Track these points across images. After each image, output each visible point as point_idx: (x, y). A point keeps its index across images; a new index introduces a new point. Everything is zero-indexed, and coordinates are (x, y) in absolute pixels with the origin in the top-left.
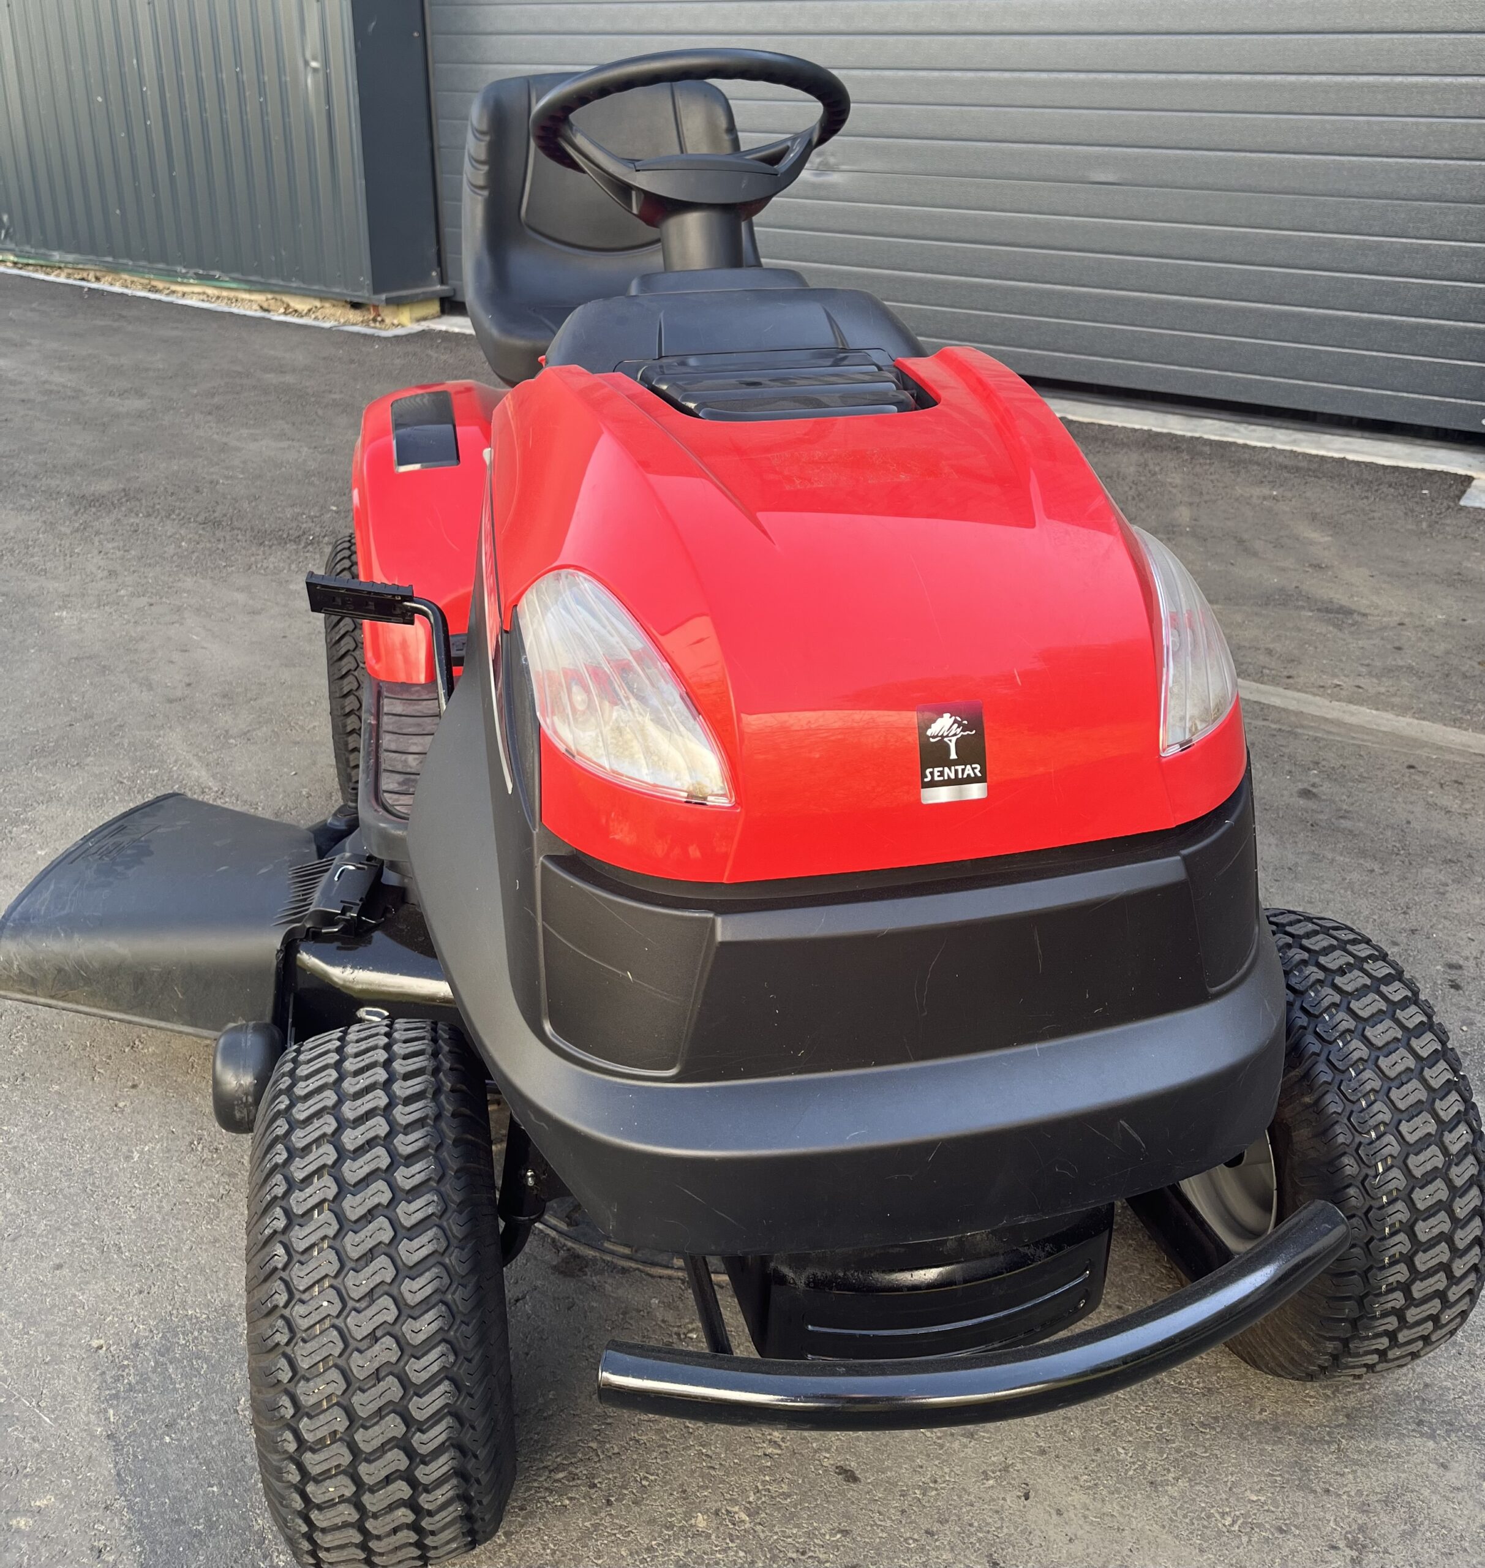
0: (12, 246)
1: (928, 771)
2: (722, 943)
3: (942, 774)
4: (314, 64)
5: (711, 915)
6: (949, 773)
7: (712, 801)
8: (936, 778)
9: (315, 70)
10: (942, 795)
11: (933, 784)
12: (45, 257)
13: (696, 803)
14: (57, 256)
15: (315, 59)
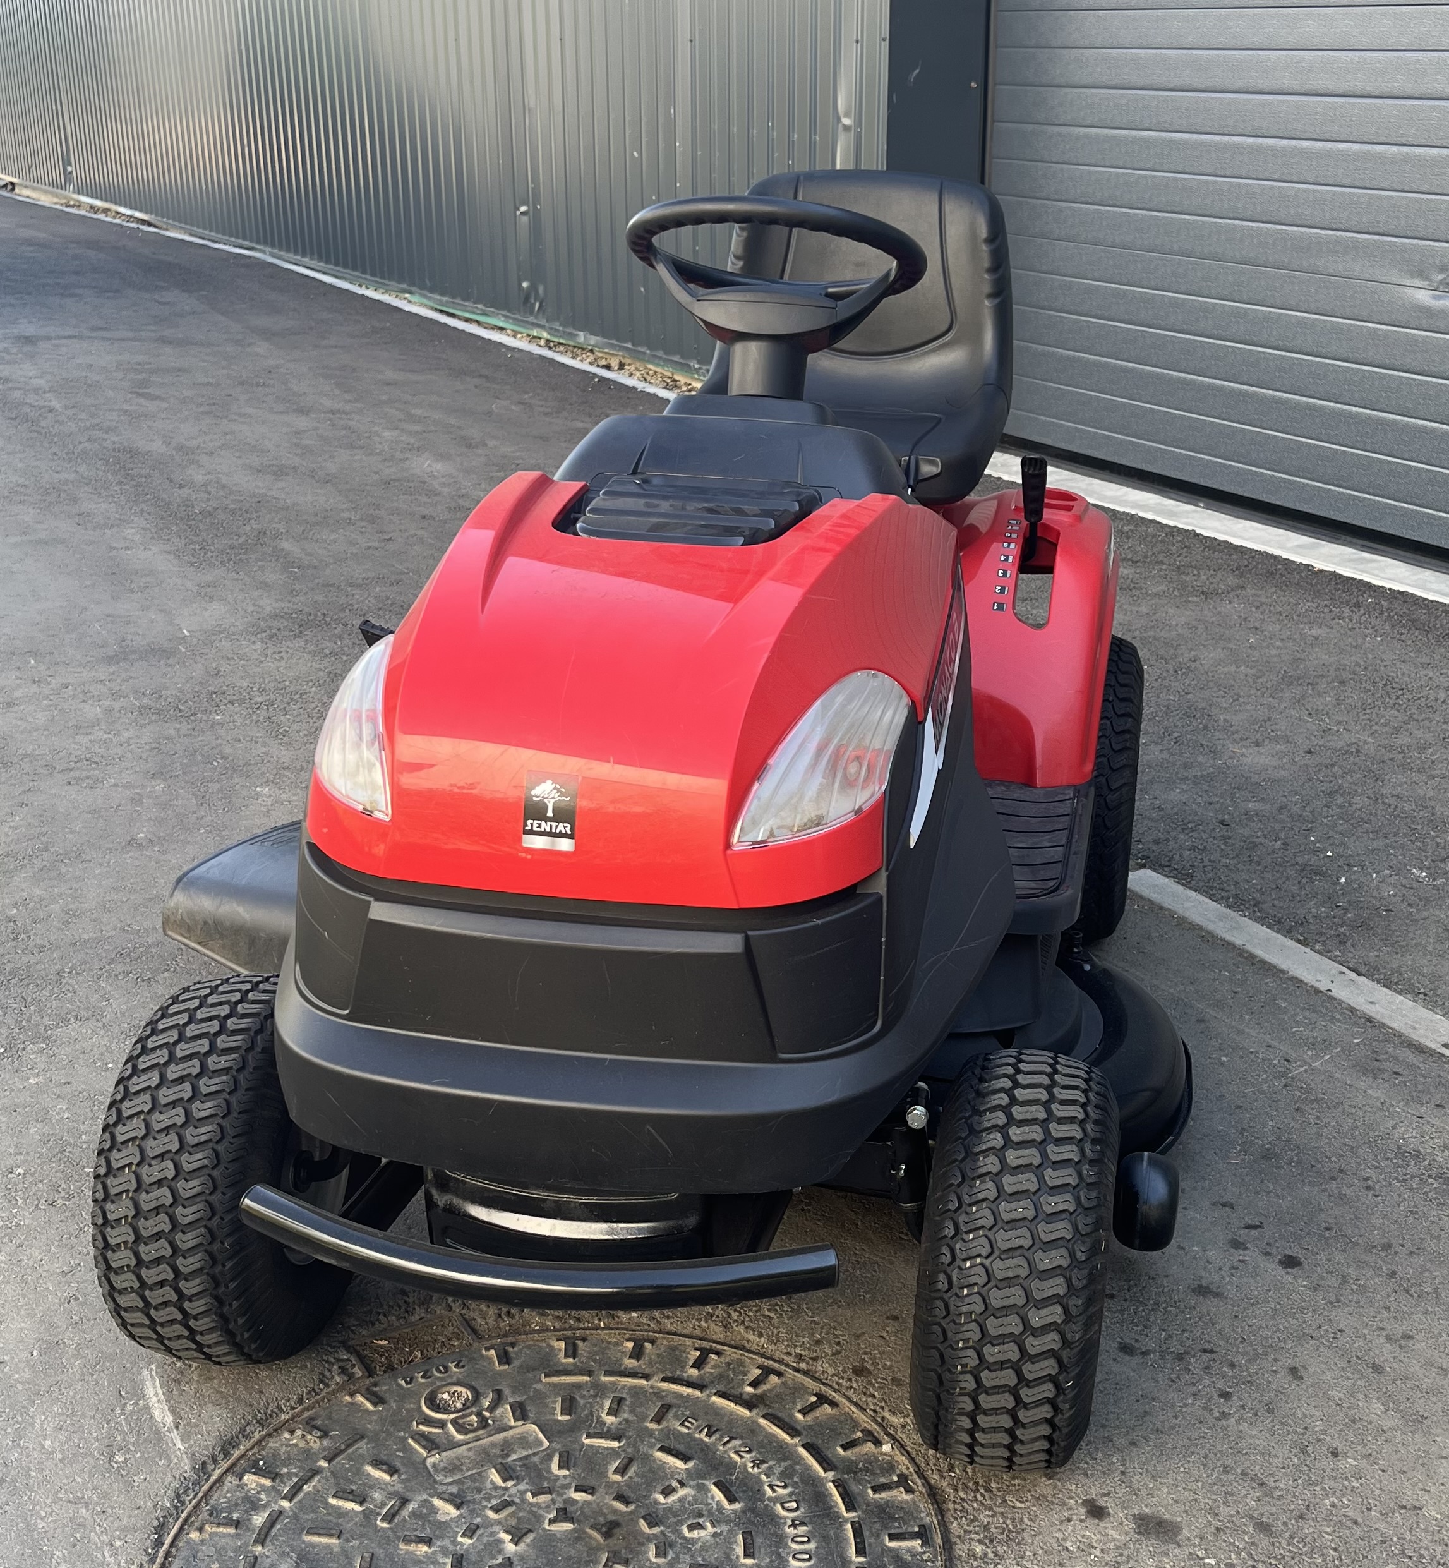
0: (543, 322)
1: (529, 822)
2: (371, 920)
3: (540, 826)
4: (846, 121)
5: (371, 899)
6: (545, 826)
7: (377, 814)
8: (535, 829)
9: (847, 128)
10: (538, 843)
11: (532, 832)
12: (572, 336)
13: (367, 813)
14: (581, 337)
15: (847, 115)
